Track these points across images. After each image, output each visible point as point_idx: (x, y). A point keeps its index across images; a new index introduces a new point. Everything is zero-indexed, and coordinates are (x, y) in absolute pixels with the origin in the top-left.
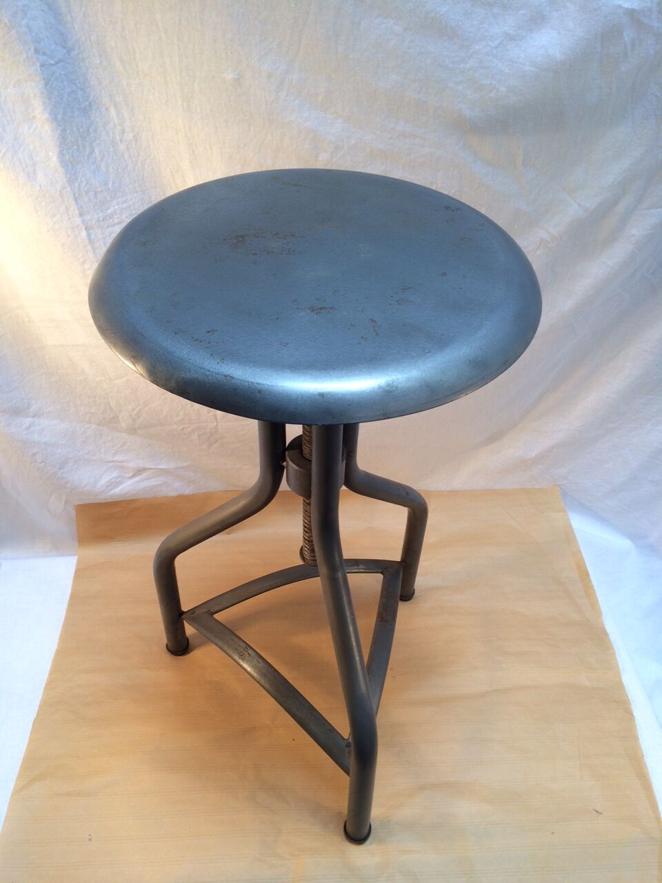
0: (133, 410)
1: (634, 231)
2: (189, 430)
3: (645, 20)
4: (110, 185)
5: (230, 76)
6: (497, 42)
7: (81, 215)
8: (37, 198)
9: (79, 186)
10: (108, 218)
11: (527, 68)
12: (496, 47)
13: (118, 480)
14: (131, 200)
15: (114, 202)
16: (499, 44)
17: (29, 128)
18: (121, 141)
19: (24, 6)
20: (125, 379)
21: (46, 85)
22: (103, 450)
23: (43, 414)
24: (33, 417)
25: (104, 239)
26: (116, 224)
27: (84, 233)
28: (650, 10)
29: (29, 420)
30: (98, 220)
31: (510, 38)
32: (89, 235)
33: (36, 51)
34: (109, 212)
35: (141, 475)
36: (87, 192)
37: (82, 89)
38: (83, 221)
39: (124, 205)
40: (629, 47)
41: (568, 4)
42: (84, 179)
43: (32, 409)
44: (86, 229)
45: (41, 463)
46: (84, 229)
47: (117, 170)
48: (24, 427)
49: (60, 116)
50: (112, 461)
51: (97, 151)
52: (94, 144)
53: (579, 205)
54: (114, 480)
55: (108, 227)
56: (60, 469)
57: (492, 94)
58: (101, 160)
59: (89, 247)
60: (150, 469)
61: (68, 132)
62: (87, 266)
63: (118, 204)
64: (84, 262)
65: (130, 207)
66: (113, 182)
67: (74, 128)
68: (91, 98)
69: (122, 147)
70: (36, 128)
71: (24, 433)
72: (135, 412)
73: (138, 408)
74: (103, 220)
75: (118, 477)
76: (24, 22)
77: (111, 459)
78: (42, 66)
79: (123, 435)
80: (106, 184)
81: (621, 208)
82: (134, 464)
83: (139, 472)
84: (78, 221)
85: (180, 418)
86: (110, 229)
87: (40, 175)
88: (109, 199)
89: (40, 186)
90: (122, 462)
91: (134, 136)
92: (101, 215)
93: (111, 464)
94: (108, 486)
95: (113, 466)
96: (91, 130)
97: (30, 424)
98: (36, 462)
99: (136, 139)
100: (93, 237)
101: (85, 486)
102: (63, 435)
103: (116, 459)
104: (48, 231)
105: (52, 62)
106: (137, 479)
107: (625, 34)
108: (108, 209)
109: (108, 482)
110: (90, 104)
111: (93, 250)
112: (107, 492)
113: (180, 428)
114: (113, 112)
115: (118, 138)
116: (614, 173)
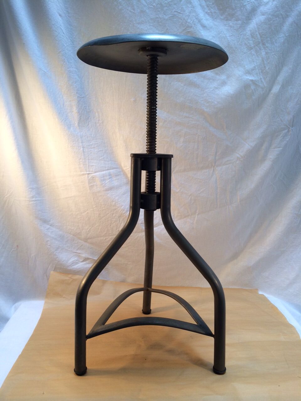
0: (88, 229)
1: (271, 157)
2: (108, 239)
3: (257, 83)
4: (92, 135)
5: (132, 100)
6: (212, 89)
8: (69, 135)
9: (83, 134)
11: (222, 96)
12: (212, 91)
13: (77, 262)
14: (98, 141)
16: (213, 90)
17: (71, 114)
19: (76, 81)
20: (86, 212)
21: (78, 102)
22: (73, 247)
23: (54, 226)
24: (50, 226)
27: (82, 149)
28: (258, 80)
29: (48, 226)
30: (87, 146)
31: (217, 88)
32: (83, 150)
33: (77, 93)
34: (91, 144)
35: (86, 261)
36: (85, 136)
37: (88, 106)
38: (82, 145)
39: (96, 142)
40: (254, 91)
41: (232, 79)
42: (84, 132)
43: (51, 222)
44: (83, 147)
45: (49, 246)
46: (82, 147)
48: (46, 228)
49: (80, 112)
50: (76, 253)
51: (90, 125)
52: (90, 123)
53: (248, 145)
54: (75, 261)
55: (90, 148)
56: (56, 251)
57: (212, 104)
58: (91, 127)
59: (83, 154)
60: (91, 259)
61: (82, 117)
62: (81, 160)
63: (94, 142)
64: (80, 159)
65: (98, 143)
66: (94, 135)
67: (84, 117)
68: (91, 109)
69: (98, 125)
70: (73, 114)
71: (46, 231)
72: (88, 230)
73: (90, 228)
75: (77, 260)
76: (75, 85)
77: (76, 252)
78: (78, 97)
79: (82, 241)
81: (264, 147)
82: (84, 255)
83: (86, 259)
84: (81, 144)
85: (105, 232)
87: (72, 128)
88: (91, 139)
89: (71, 131)
90: (79, 253)
91: (102, 122)
93: (75, 254)
94: (72, 263)
95: (75, 255)
96: (89, 118)
97: (49, 228)
98: (47, 245)
99: (103, 123)
100: (84, 151)
101: (64, 261)
102: (59, 236)
103: (77, 252)
104: (71, 147)
105: (81, 97)
106: (84, 263)
107: (252, 87)
108: (91, 143)
109: (73, 261)
110: (90, 111)
111: (84, 155)
112: (71, 266)
113: (104, 239)
114: (97, 114)
115: (97, 122)
116: (258, 133)
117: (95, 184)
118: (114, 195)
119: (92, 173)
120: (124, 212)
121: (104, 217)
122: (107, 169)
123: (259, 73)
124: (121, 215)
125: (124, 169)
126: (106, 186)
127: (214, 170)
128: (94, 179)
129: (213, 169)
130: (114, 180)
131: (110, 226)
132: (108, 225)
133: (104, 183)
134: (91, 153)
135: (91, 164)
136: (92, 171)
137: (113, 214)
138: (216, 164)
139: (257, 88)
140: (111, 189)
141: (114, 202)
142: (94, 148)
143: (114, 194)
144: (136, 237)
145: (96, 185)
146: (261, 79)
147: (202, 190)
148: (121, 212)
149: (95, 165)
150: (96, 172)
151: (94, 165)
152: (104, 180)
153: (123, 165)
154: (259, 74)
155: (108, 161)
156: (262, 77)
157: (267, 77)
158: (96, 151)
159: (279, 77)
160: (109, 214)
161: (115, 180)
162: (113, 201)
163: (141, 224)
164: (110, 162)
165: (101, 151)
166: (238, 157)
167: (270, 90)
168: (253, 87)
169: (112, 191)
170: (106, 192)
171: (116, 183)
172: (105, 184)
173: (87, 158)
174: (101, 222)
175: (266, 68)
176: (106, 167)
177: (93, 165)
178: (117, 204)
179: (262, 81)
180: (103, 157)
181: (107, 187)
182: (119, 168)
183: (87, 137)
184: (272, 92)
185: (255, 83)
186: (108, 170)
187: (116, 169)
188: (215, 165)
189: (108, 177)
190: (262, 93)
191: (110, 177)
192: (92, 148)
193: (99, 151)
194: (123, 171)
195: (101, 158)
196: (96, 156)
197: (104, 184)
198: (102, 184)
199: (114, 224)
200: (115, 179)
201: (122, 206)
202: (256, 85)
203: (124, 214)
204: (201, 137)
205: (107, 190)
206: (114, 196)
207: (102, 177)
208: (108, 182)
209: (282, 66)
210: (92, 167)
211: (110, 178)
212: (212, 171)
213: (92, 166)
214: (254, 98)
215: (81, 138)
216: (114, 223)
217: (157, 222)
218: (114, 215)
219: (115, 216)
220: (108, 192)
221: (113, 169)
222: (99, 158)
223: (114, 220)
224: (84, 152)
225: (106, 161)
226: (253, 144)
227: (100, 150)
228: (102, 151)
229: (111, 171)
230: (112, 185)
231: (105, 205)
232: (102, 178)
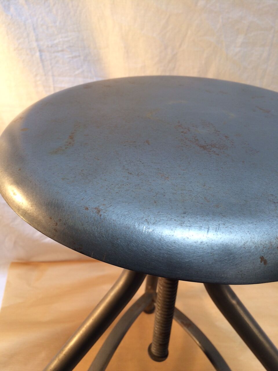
4: (58, 24)
7: (37, 40)
8: (9, 24)
9: (37, 20)
10: (54, 46)
14: (71, 36)
15: (60, 36)
27: (38, 54)
30: (48, 46)
32: (41, 56)
34: (56, 41)
36: (42, 25)
38: (38, 45)
39: (66, 39)
42: (40, 16)
44: (39, 51)
55: (54, 52)
58: (54, 5)
59: (40, 65)
62: (38, 78)
63: (62, 38)
64: (36, 75)
65: (69, 41)
66: (60, 22)
74: (51, 47)
80: (55, 22)
84: (35, 44)
87: (12, 9)
88: (56, 32)
89: (12, 15)
92: (50, 44)
100: (43, 57)
104: (15, 50)
108: (55, 39)
111: (43, 67)
134: (57, 62)
142: (62, 51)
158: (66, 57)
165: (75, 57)
173: (50, 73)
180: (80, 70)
183: (48, 28)
192: (58, 52)
193: (73, 58)
195: (77, 72)
215: (34, 29)
222: (74, 72)
224: (42, 60)
227: (74, 54)
228: (79, 56)
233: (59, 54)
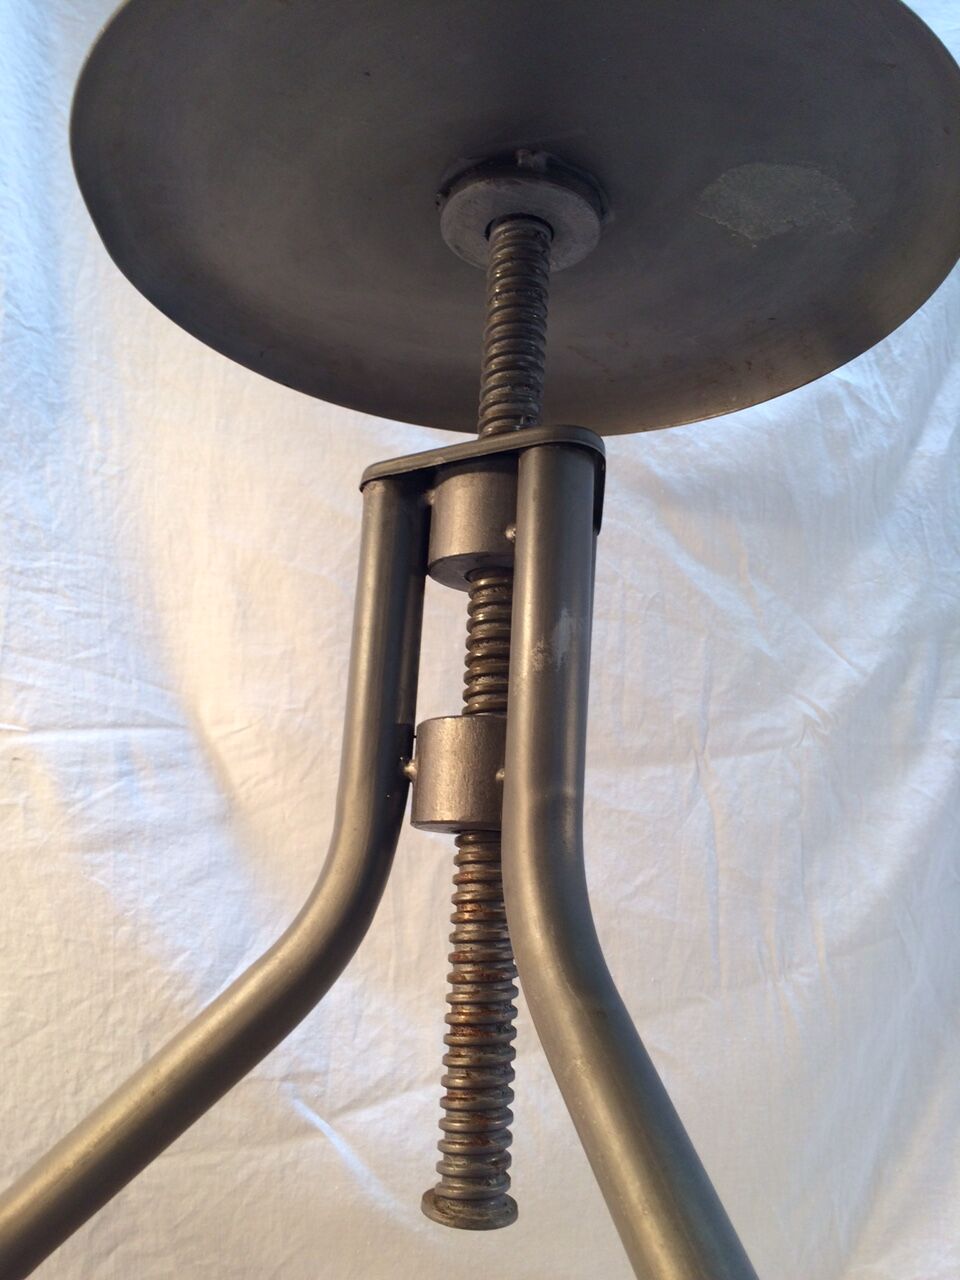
4: (54, 526)
10: (30, 573)
14: (84, 563)
15: (53, 555)
18: (95, 472)
25: (11, 605)
26: (43, 590)
28: (867, 391)
30: (11, 569)
33: (7, 296)
34: (37, 565)
37: (57, 380)
39: (68, 567)
47: (75, 509)
51: (48, 470)
52: (49, 458)
53: (850, 663)
55: (25, 589)
58: (54, 484)
63: (57, 560)
65: (77, 572)
66: (61, 524)
68: (68, 398)
69: (94, 481)
74: (21, 573)
78: (8, 316)
80: (48, 521)
81: (912, 684)
86: (29, 594)
88: (43, 544)
91: (120, 473)
92: (19, 564)
96: (50, 437)
99: (122, 477)
105: (24, 322)
108: (36, 559)
110: (63, 405)
114: (95, 430)
115: (91, 466)
116: (886, 615)
117: (20, 799)
118: (134, 877)
119: (10, 732)
120: (181, 996)
121: (45, 1024)
122: (110, 718)
123: (870, 366)
124: (162, 1016)
125: (214, 733)
126: (90, 820)
127: (698, 769)
128: (20, 765)
129: (693, 765)
130: (144, 789)
131: (76, 1092)
132: (63, 1085)
133: (80, 800)
134: (28, 615)
135: (18, 678)
136: (15, 721)
137: (107, 1007)
138: (709, 742)
139: (868, 420)
140: (118, 839)
141: (126, 929)
142: (50, 591)
143: (132, 870)
144: (241, 1176)
145: (26, 809)
146: (876, 386)
147: (639, 880)
148: (167, 994)
149: (39, 683)
150: (36, 729)
151: (31, 687)
152: (83, 780)
153: (206, 712)
154: (867, 368)
155: (122, 678)
156: (880, 383)
157: (897, 387)
158: (58, 608)
159: (939, 398)
160: (86, 1004)
161: (155, 789)
162: (118, 921)
163: (285, 1079)
164: (134, 686)
165: (88, 615)
166: (806, 716)
167: (913, 442)
168: (851, 411)
169: (122, 856)
170: (87, 857)
171: (153, 808)
172: (89, 807)
174: (14, 1062)
175: (890, 351)
176: (106, 710)
177: (30, 681)
178: (146, 943)
179: (881, 397)
180: (94, 652)
181: (93, 826)
182: (183, 727)
183: (23, 527)
184: (920, 448)
185: (859, 398)
186: (115, 725)
187: (164, 732)
188: (704, 748)
189: (113, 768)
190: (885, 445)
191: (125, 767)
192: (37, 590)
193: (77, 614)
194: (203, 744)
195: (83, 655)
196: (56, 637)
197: (79, 806)
198: (68, 805)
199: (108, 1076)
200: (151, 783)
201: (174, 955)
202: (861, 404)
203: (182, 1007)
204: (640, 596)
205: (93, 845)
206: (132, 884)
207: (74, 763)
208: (107, 796)
209: (949, 360)
210: (21, 695)
211: (121, 775)
212: (691, 775)
213: (22, 687)
214: (858, 455)
216: (105, 1068)
217: (381, 1072)
218: (112, 1018)
219: (121, 1022)
220: (100, 858)
221: (146, 726)
222: (75, 652)
223: (111, 1049)
225: (113, 676)
226: (870, 662)
227: (84, 607)
228: (99, 616)
229: (136, 735)
230: (129, 819)
231: (67, 941)
232: (76, 770)
233: (39, 597)
